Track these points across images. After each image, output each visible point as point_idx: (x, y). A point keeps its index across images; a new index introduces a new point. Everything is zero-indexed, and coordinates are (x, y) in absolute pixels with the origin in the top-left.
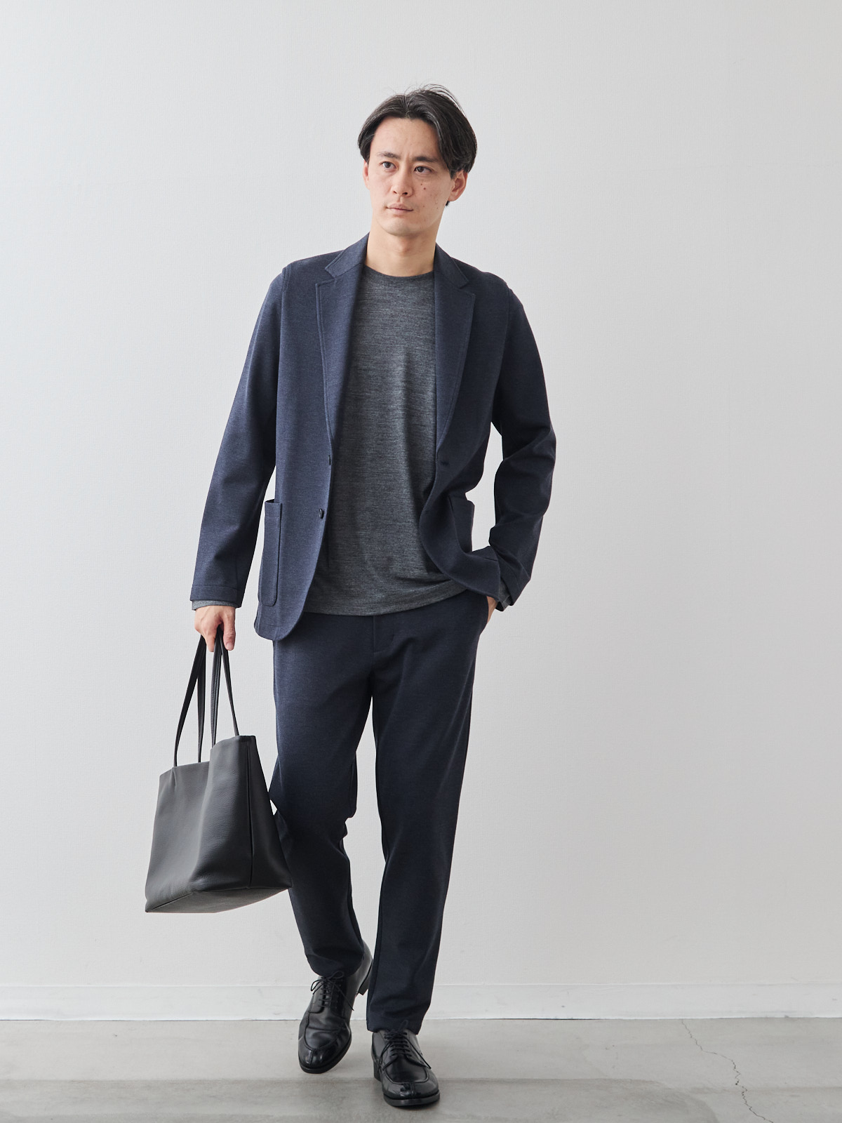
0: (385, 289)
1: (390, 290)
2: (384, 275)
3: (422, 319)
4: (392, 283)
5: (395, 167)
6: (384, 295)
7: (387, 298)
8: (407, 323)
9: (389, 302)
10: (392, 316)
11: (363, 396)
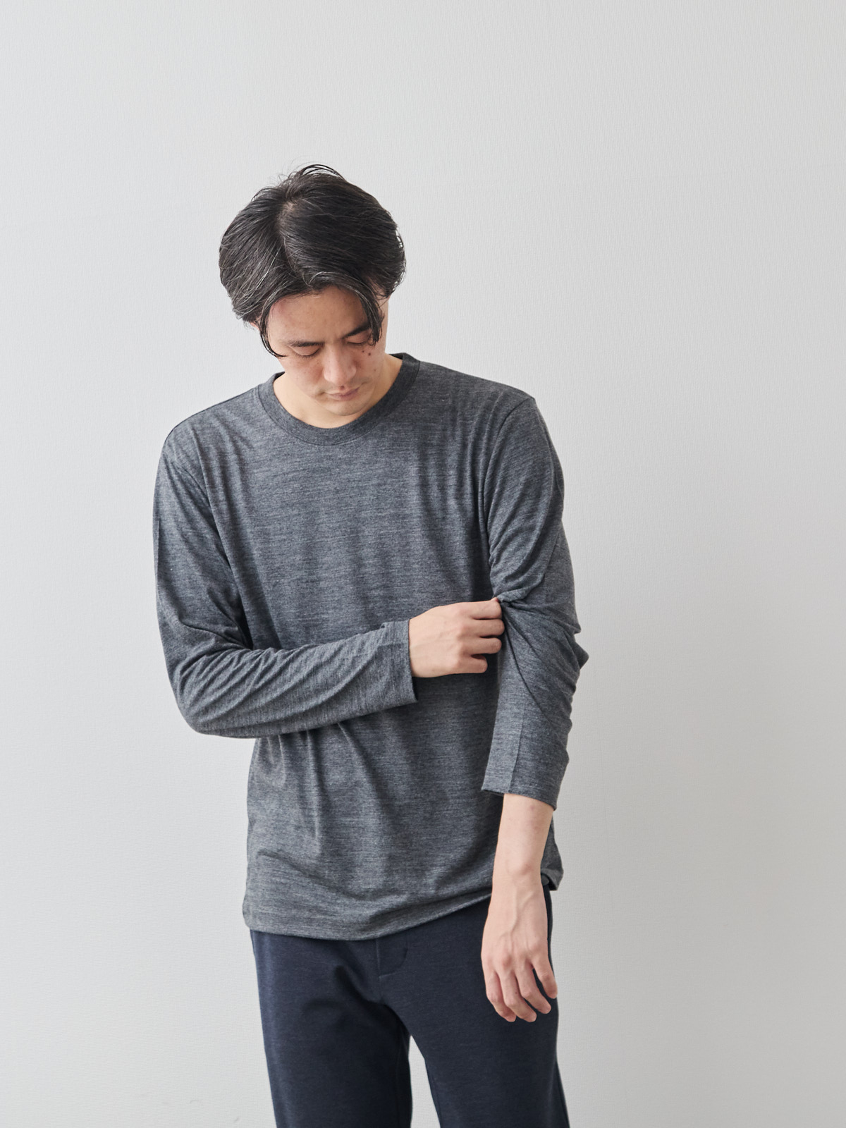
0: (320, 451)
3: (379, 485)
4: (328, 439)
7: (325, 464)
8: (359, 498)
9: (329, 469)
10: (337, 492)
11: (317, 620)
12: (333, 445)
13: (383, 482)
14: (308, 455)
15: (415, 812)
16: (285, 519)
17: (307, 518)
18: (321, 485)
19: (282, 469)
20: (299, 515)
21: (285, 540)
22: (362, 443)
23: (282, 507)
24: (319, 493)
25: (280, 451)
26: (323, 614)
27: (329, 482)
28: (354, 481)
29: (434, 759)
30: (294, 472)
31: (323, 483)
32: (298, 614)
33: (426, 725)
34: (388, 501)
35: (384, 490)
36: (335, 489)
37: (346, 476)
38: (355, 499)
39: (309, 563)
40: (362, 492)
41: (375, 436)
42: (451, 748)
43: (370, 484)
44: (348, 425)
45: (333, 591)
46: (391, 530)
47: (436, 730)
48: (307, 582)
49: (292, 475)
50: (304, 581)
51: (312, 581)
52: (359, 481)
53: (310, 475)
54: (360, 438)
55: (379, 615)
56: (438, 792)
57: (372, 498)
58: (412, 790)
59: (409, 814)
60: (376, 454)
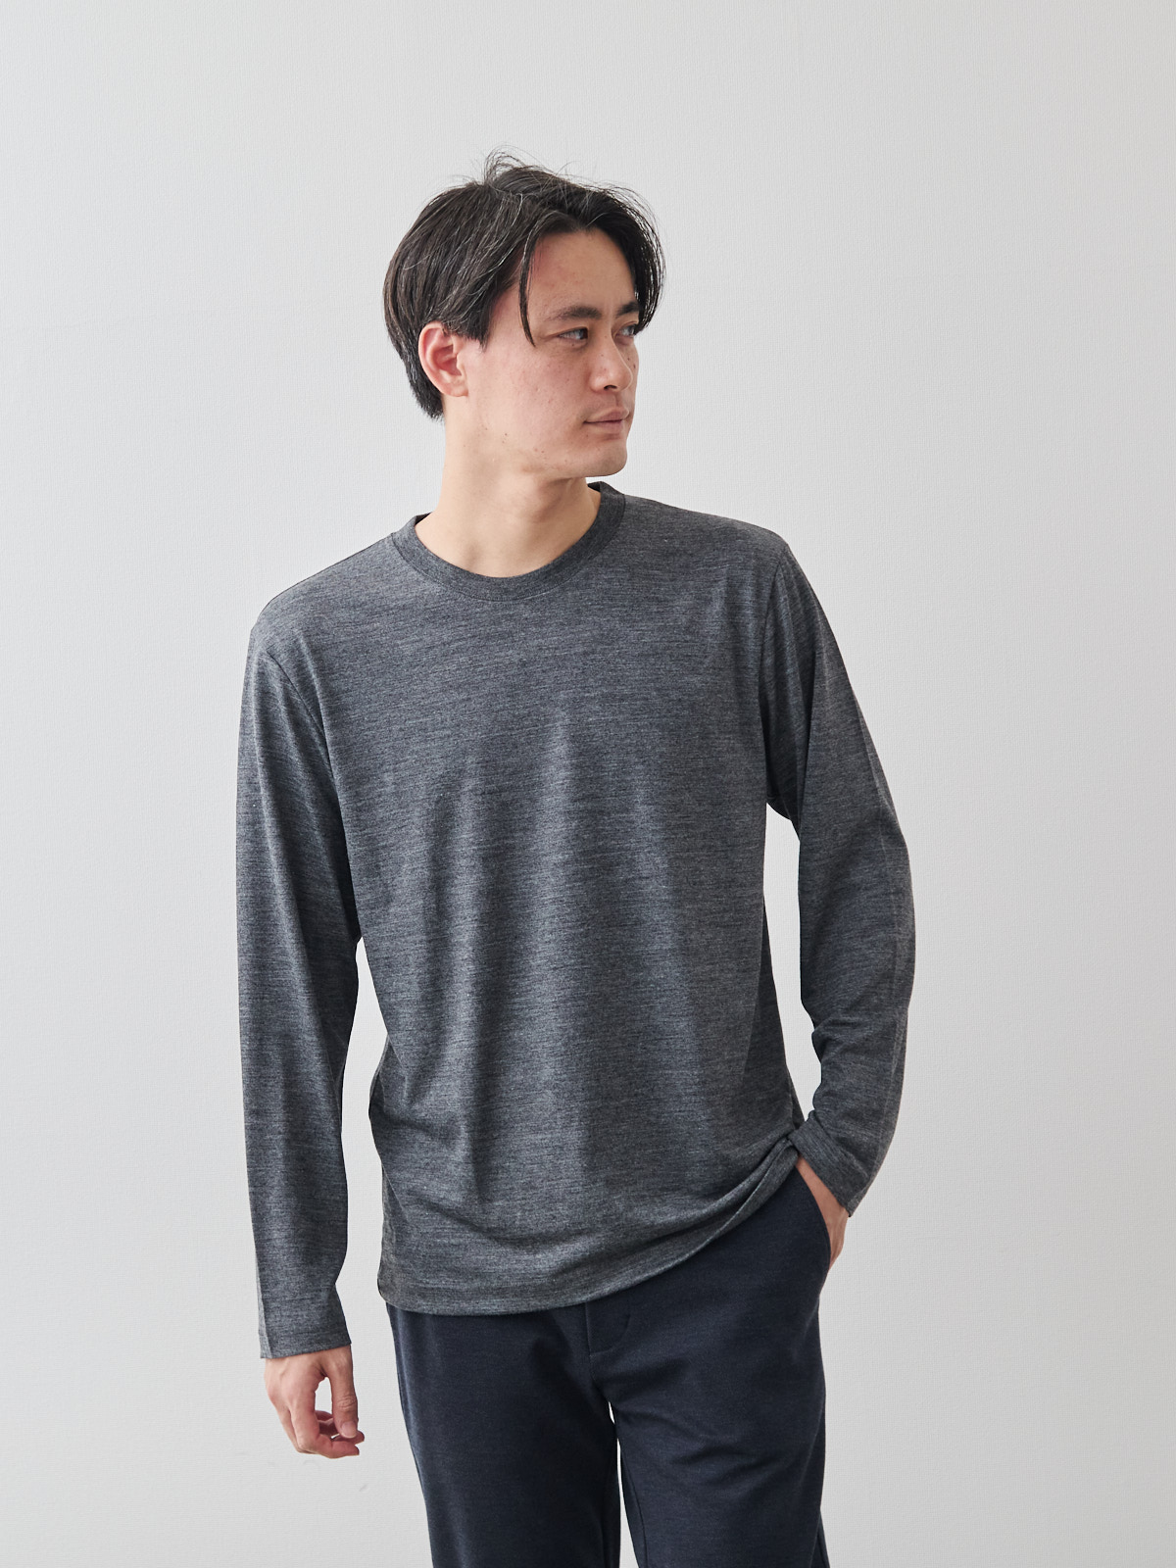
0: (495, 609)
1: (507, 608)
2: (489, 580)
3: (585, 653)
4: (506, 591)
6: (497, 622)
7: (505, 626)
9: (510, 634)
10: (524, 665)
13: (590, 649)
14: (478, 615)
15: (636, 1114)
16: (448, 706)
17: (481, 703)
18: (500, 657)
19: (440, 638)
20: (469, 699)
21: (449, 736)
22: (558, 595)
23: (443, 691)
24: (497, 668)
25: (435, 612)
26: (507, 838)
27: (511, 651)
28: (548, 649)
29: (661, 1039)
30: (459, 640)
31: (503, 654)
32: (471, 840)
34: (598, 677)
35: (592, 660)
36: (520, 660)
37: (536, 642)
38: (550, 674)
39: (486, 767)
40: (560, 664)
41: (577, 586)
42: (686, 1024)
43: (572, 652)
44: (537, 571)
45: (521, 806)
46: (604, 716)
48: (484, 793)
49: (456, 644)
50: (479, 792)
51: (490, 793)
52: (556, 649)
53: (482, 643)
54: (556, 589)
56: (667, 1085)
57: (575, 671)
59: (629, 1118)
60: (578, 611)
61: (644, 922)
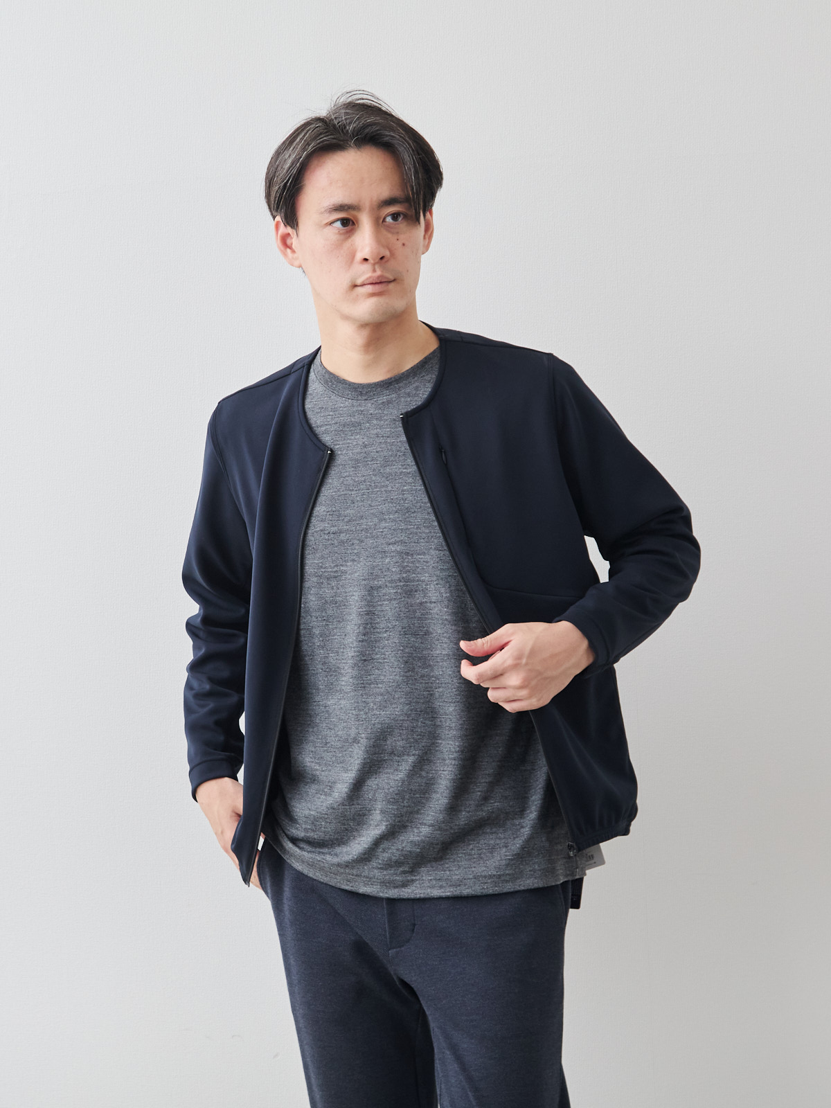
5: (353, 223)
12: (366, 400)
33: (432, 683)
47: (441, 689)
55: (394, 570)
58: (411, 747)
61: (432, 633)
